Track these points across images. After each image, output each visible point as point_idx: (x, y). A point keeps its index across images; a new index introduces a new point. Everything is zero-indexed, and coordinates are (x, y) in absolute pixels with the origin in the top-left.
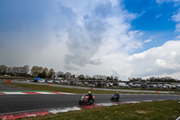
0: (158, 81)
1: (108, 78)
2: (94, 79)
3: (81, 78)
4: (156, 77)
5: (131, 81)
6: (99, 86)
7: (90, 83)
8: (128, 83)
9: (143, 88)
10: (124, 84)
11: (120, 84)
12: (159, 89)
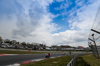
0: (64, 47)
1: (41, 45)
2: (32, 45)
3: (24, 44)
4: (63, 45)
5: (52, 47)
6: (35, 49)
7: (29, 47)
8: (50, 48)
9: (58, 50)
10: (49, 48)
11: (47, 48)
12: (64, 51)
